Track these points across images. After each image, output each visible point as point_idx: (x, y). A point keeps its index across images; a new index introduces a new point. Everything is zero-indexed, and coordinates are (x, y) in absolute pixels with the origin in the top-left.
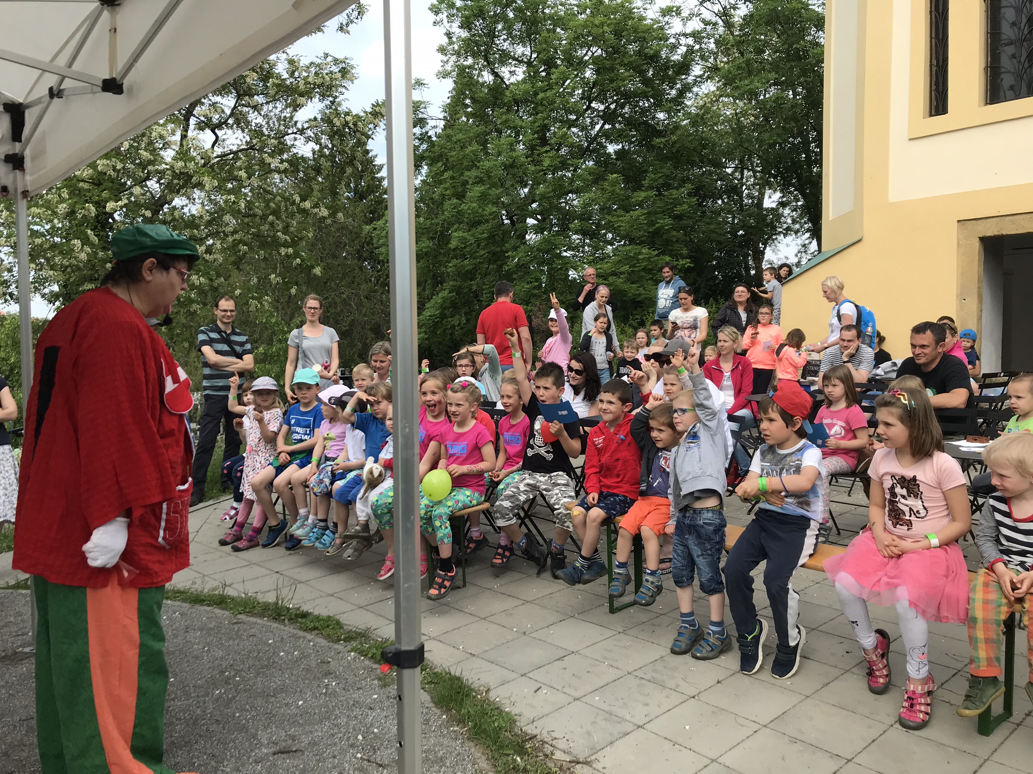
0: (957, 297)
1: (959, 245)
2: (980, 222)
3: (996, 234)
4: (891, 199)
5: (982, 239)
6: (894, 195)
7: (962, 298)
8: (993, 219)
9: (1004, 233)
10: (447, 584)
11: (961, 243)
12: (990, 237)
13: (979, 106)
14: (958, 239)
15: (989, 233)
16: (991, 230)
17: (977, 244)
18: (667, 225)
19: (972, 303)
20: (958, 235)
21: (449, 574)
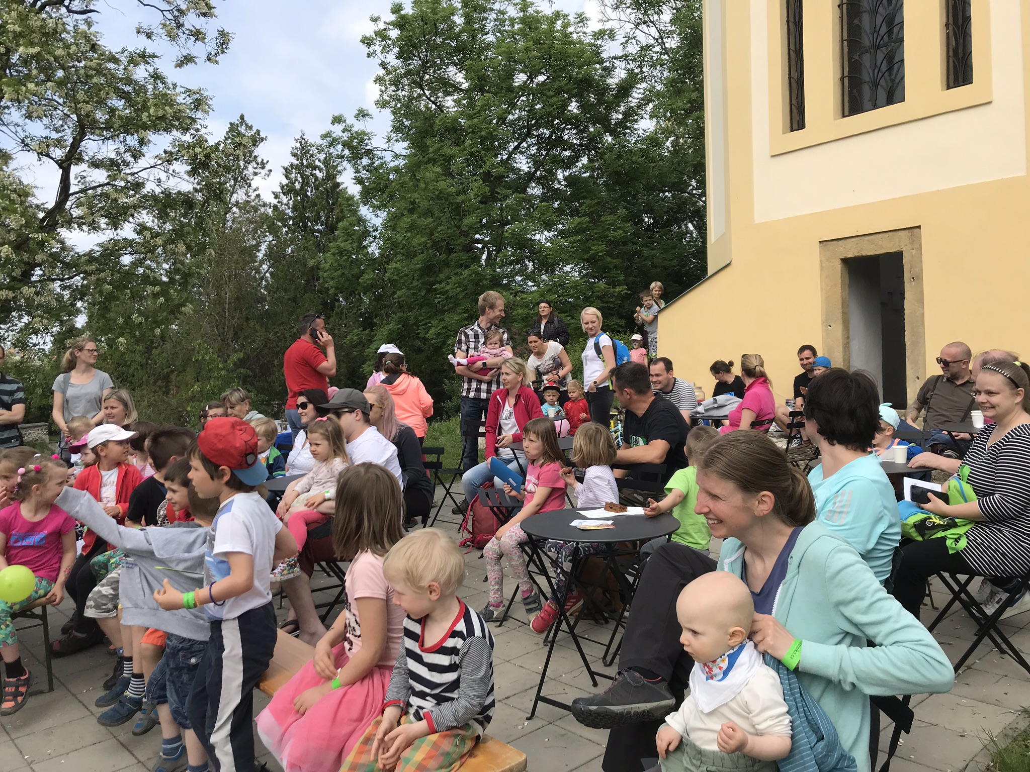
0: (823, 324)
1: (822, 268)
2: (840, 242)
3: (857, 255)
4: (756, 222)
5: (845, 261)
6: (759, 217)
7: (827, 324)
8: (853, 240)
9: (864, 254)
10: (23, 689)
11: (824, 265)
12: (851, 258)
13: (835, 119)
14: (821, 261)
15: (850, 255)
16: (851, 250)
17: (838, 266)
18: (601, 252)
19: (838, 329)
20: (820, 257)
21: (22, 678)
